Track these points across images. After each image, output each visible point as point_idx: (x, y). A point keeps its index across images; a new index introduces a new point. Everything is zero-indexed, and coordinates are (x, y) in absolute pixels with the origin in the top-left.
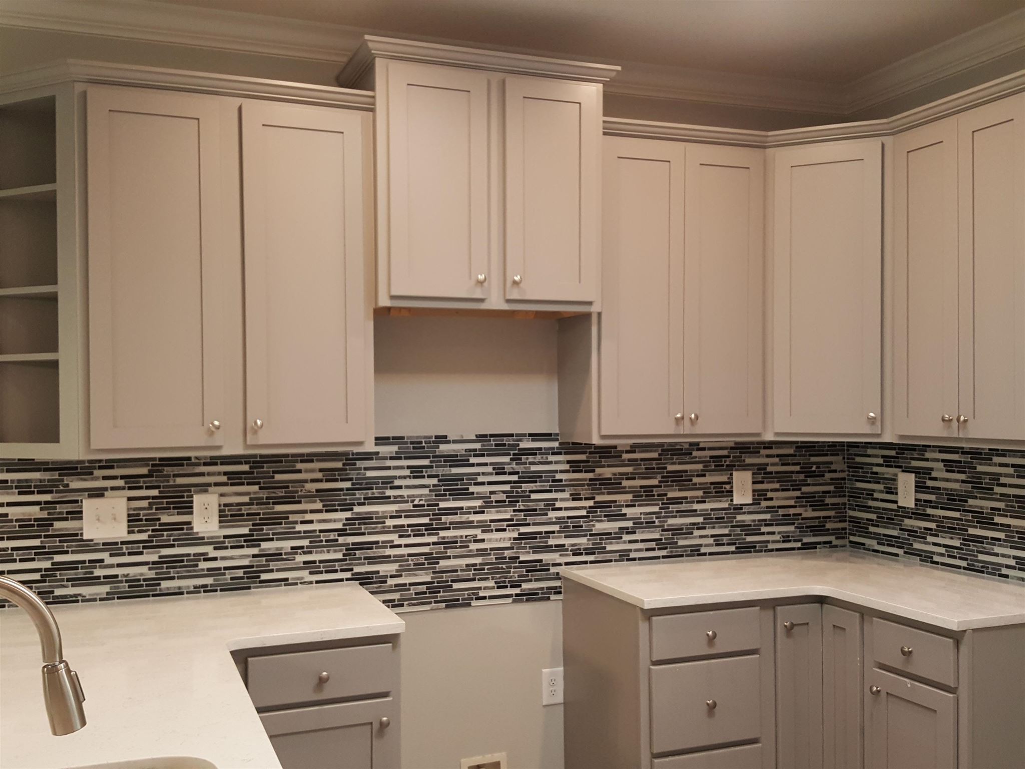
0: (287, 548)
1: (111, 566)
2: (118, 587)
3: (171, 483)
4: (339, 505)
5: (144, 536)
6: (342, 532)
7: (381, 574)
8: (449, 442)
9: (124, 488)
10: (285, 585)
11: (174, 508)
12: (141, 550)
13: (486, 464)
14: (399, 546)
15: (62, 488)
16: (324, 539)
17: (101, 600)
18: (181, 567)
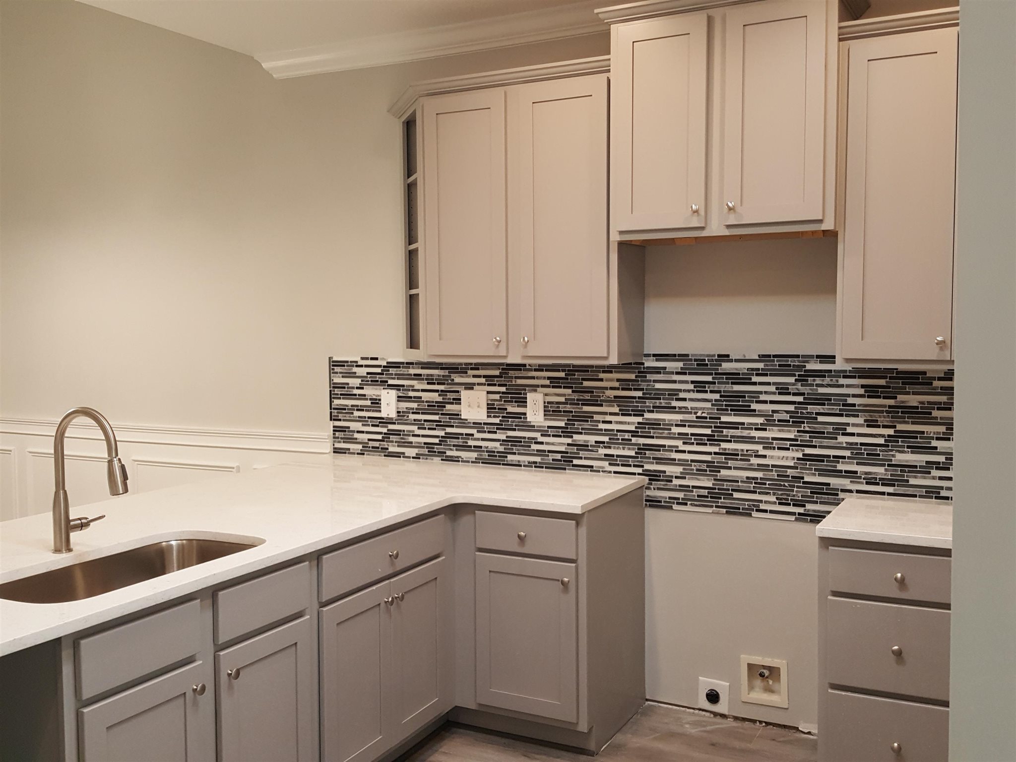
0: (592, 441)
1: (478, 439)
2: (481, 455)
3: (514, 383)
4: (632, 411)
5: (497, 421)
6: (634, 434)
7: (667, 474)
8: (731, 361)
9: (485, 385)
10: (591, 471)
11: (516, 402)
12: (495, 430)
13: (769, 384)
14: (684, 452)
15: (450, 382)
16: (620, 438)
17: (473, 462)
18: (520, 446)
